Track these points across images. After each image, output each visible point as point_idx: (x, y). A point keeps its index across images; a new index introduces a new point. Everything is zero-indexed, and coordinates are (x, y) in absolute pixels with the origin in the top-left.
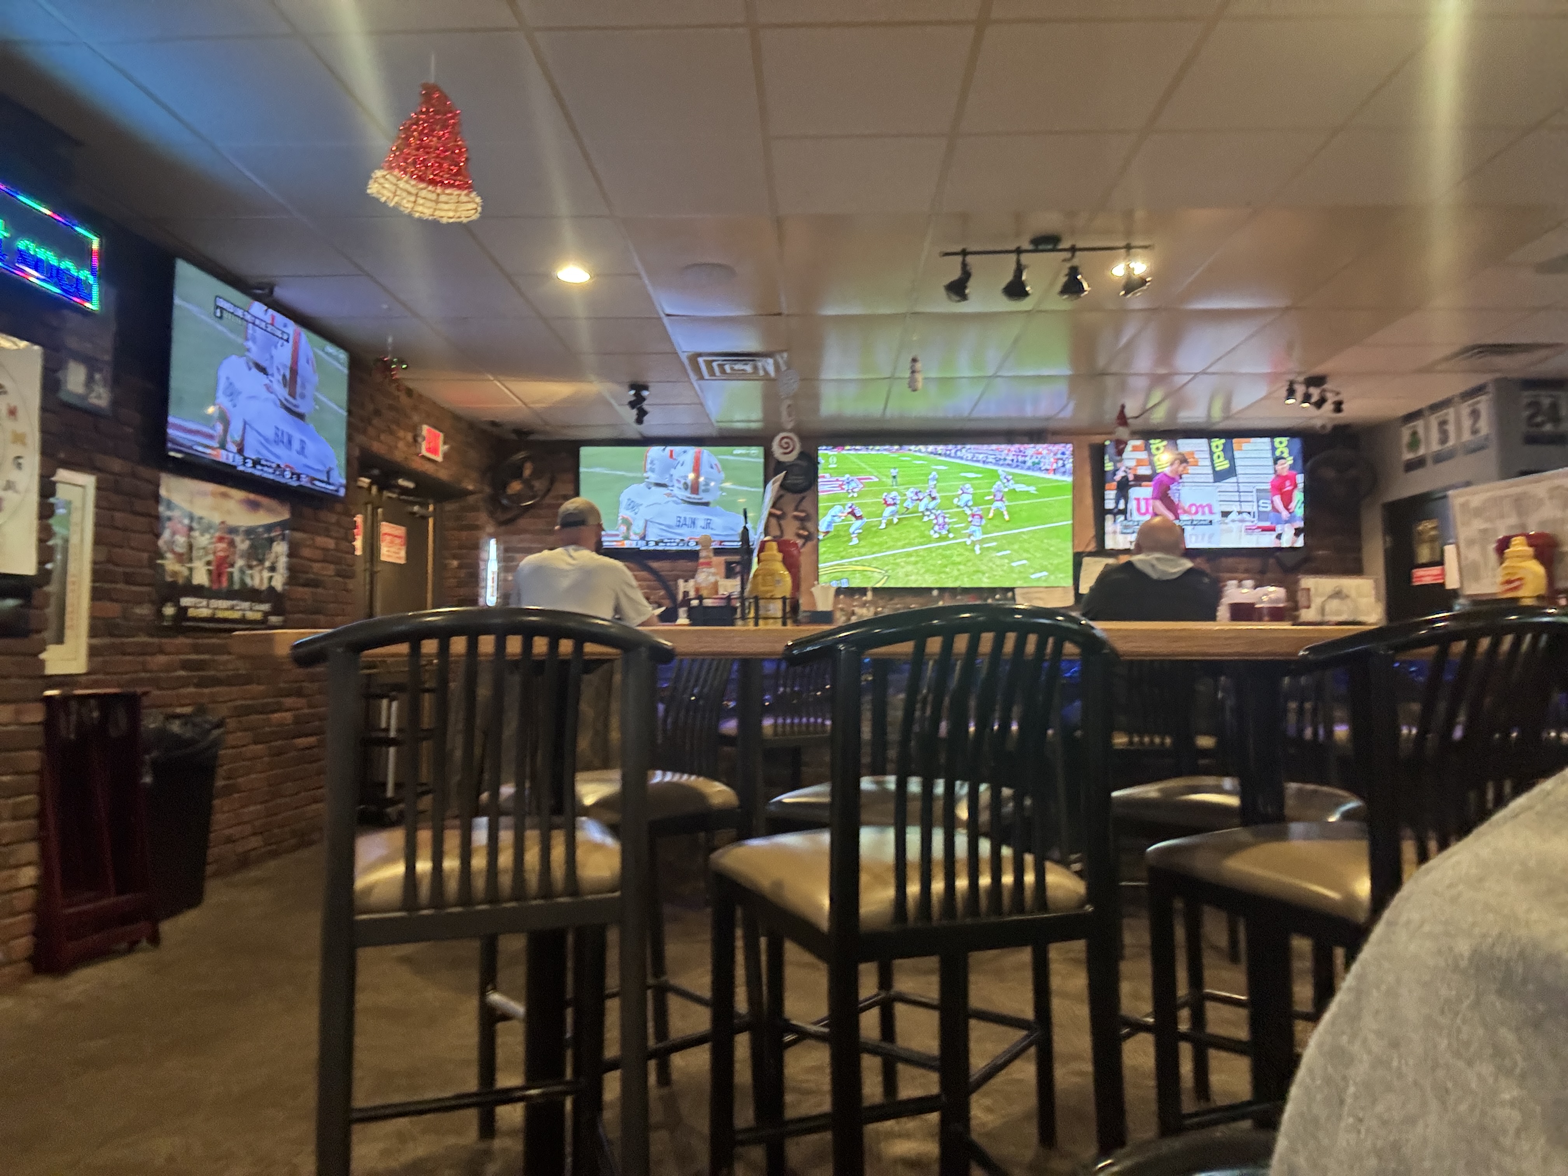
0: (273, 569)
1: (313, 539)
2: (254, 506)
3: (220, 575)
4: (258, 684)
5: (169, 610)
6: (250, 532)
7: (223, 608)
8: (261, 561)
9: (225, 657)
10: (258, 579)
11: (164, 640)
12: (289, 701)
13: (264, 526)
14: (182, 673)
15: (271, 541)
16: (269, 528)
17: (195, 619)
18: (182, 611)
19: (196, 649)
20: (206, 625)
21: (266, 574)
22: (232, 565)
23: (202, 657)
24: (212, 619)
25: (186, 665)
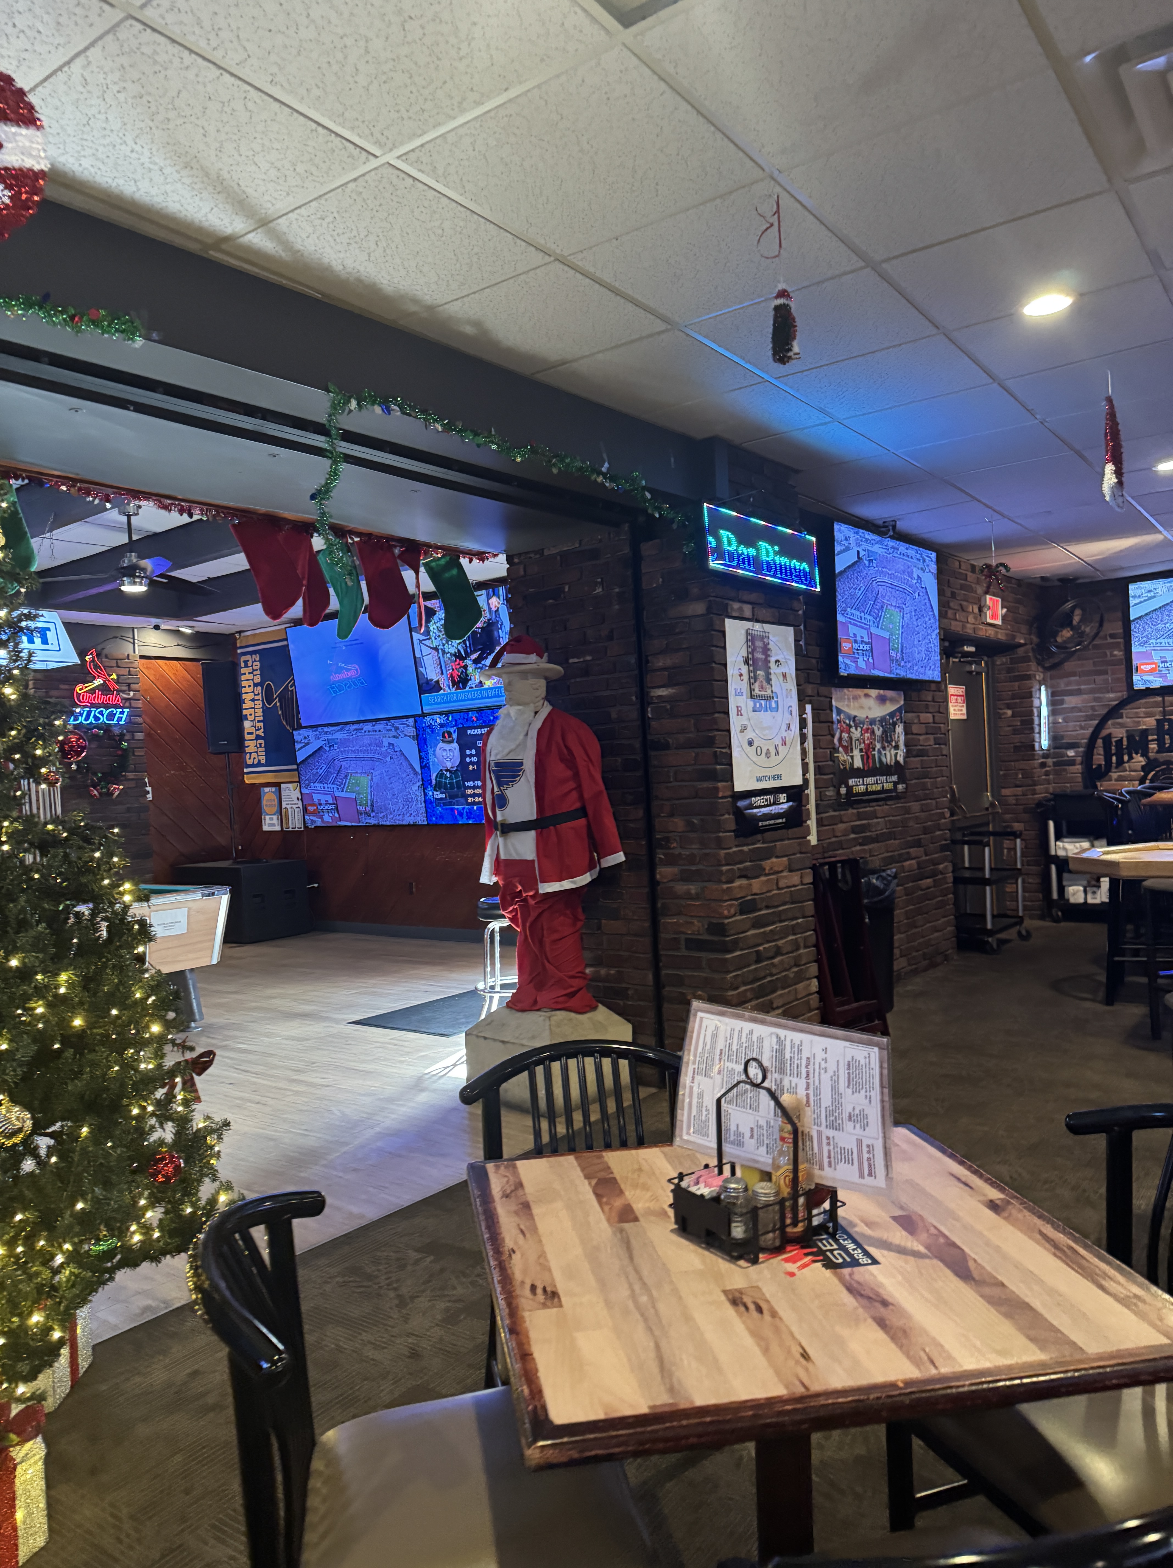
0: (897, 747)
1: (918, 717)
2: (882, 700)
3: (868, 758)
4: (895, 839)
5: (843, 790)
6: (883, 720)
7: (873, 783)
8: (889, 742)
9: (875, 820)
10: (889, 757)
11: (842, 813)
12: (913, 851)
13: (888, 714)
14: (853, 836)
15: (894, 724)
16: (892, 715)
17: (858, 794)
18: (850, 789)
19: (860, 817)
20: (864, 798)
21: (893, 752)
22: (874, 749)
23: (864, 822)
24: (867, 793)
25: (854, 830)
